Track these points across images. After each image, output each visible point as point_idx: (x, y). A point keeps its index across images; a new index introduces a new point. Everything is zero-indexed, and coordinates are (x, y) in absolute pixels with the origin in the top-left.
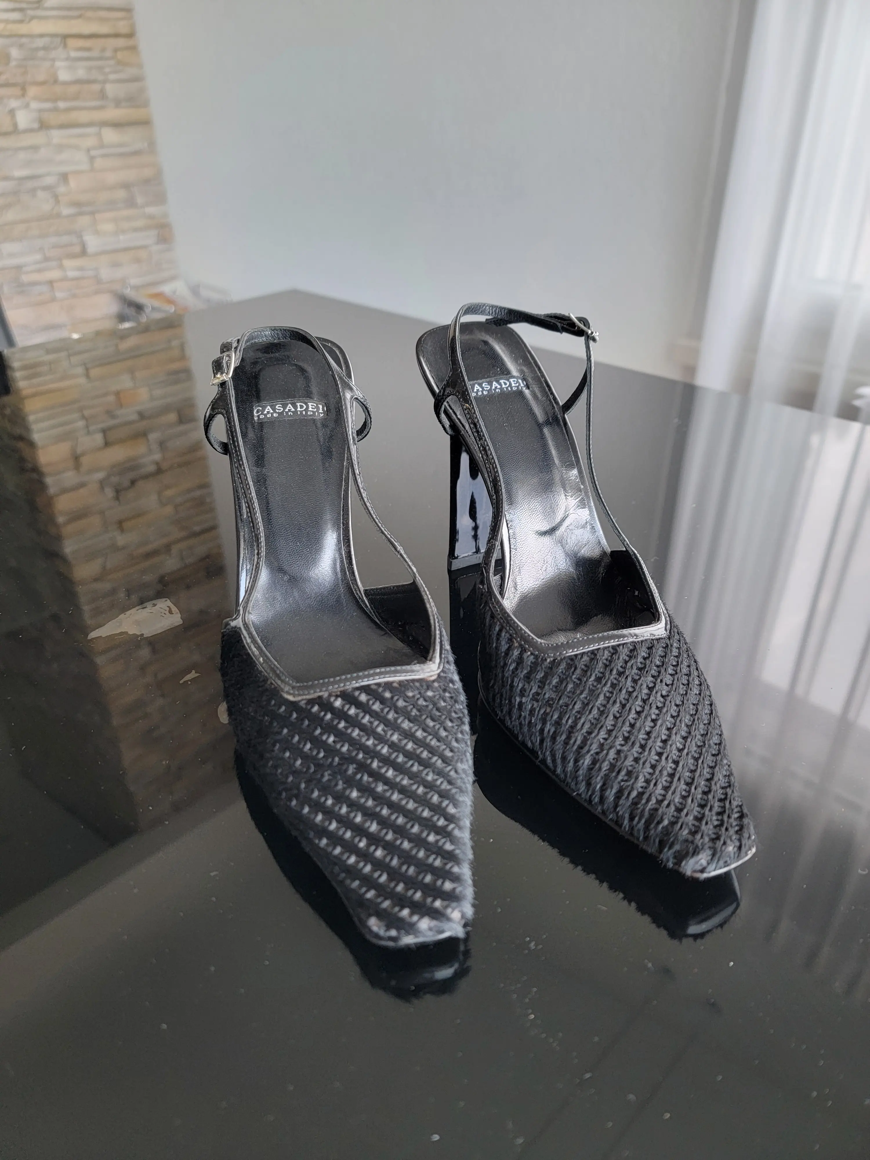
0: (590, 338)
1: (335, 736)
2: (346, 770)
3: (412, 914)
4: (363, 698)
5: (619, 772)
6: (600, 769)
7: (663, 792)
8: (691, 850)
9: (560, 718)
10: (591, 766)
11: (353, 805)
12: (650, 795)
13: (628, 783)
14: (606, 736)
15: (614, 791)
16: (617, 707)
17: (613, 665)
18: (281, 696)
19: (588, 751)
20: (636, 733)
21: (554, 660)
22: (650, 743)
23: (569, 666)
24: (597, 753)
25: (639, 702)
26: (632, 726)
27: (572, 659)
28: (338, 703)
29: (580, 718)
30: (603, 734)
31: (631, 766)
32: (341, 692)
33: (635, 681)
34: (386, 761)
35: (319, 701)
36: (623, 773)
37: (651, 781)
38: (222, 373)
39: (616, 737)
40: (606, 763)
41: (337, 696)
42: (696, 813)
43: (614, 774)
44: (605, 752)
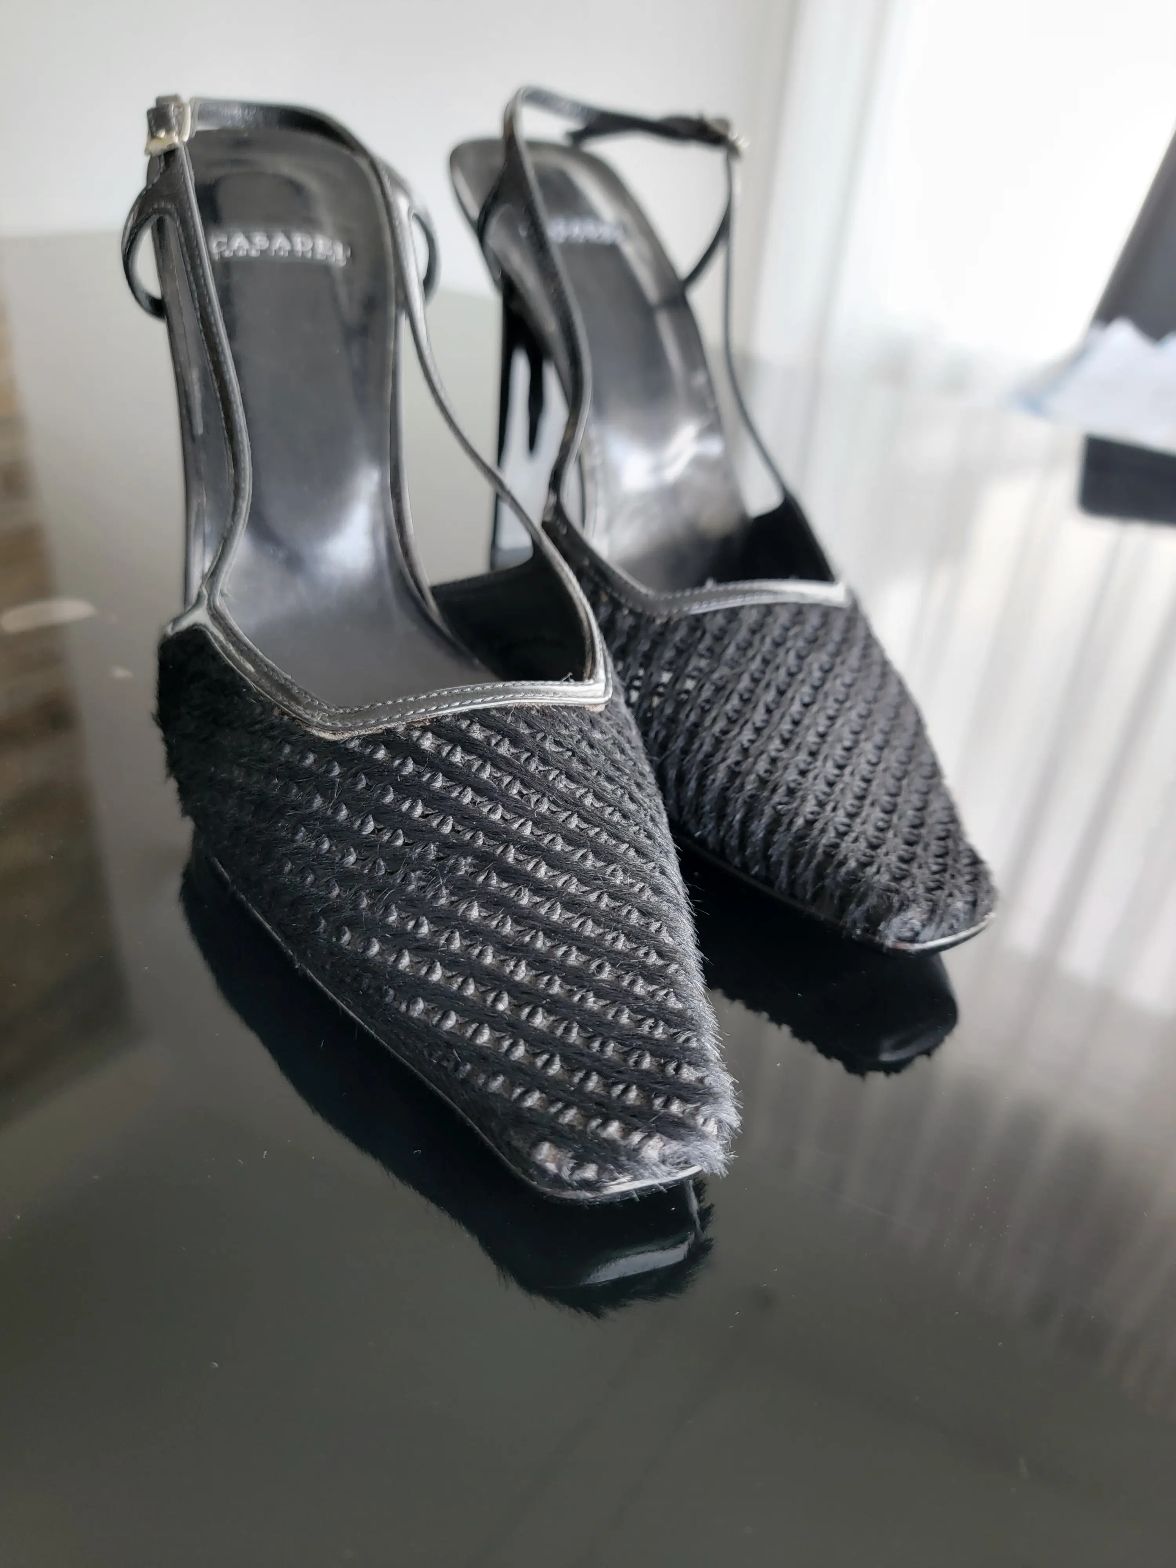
0: (732, 150)
1: (426, 805)
2: (455, 868)
3: (626, 1132)
4: (477, 733)
5: (774, 790)
6: (742, 786)
7: (846, 820)
8: (896, 904)
9: (676, 711)
10: (728, 785)
11: (472, 932)
12: (826, 824)
13: (790, 807)
14: (752, 737)
15: (765, 820)
16: (770, 696)
17: (765, 630)
18: (306, 733)
19: (724, 760)
20: (802, 733)
21: (667, 623)
22: (825, 749)
23: (693, 629)
24: (738, 763)
25: (806, 689)
26: (796, 723)
27: (698, 619)
28: (428, 743)
29: (709, 711)
30: (747, 735)
31: (794, 781)
32: (432, 720)
33: (800, 657)
34: (530, 849)
35: (388, 739)
36: (782, 790)
37: (825, 804)
38: (169, 131)
39: (770, 738)
40: (752, 777)
41: (424, 730)
42: (902, 853)
43: (766, 794)
44: (751, 760)
